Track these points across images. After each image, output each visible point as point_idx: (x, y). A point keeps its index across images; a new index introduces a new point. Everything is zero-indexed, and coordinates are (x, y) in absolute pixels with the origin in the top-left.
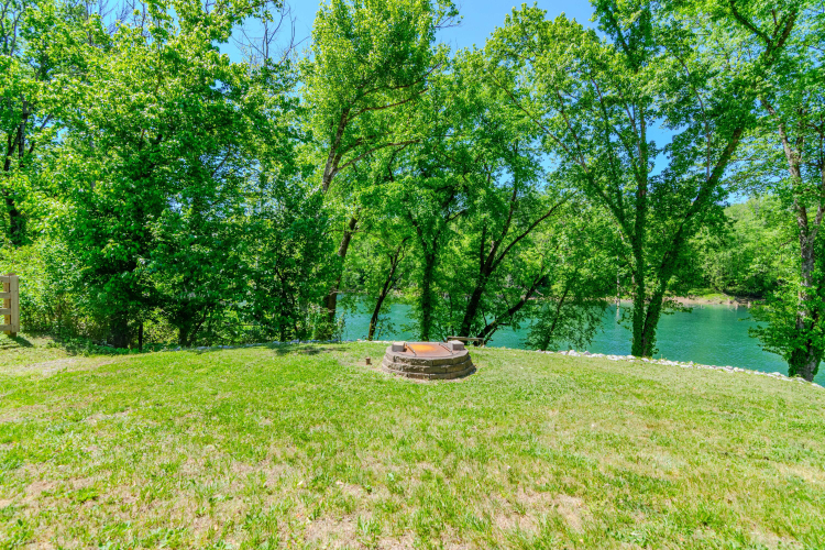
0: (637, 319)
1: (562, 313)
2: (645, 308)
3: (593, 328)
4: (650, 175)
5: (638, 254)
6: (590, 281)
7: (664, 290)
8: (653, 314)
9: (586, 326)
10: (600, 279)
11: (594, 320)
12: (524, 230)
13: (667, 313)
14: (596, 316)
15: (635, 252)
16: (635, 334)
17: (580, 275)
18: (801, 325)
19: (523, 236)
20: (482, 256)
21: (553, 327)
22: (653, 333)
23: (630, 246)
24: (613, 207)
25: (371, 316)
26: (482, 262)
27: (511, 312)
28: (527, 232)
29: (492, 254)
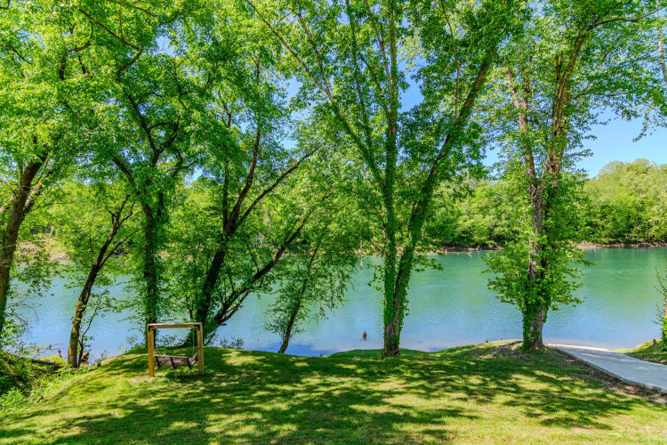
0: (388, 278)
1: (313, 272)
2: (396, 266)
3: (344, 285)
4: (400, 111)
5: (388, 203)
6: (339, 238)
7: (414, 245)
8: (404, 273)
9: (337, 284)
10: (350, 234)
11: (345, 277)
12: (271, 183)
13: (418, 270)
14: (346, 273)
15: (385, 201)
16: (388, 295)
17: (329, 231)
18: (533, 275)
19: (270, 190)
20: (225, 213)
21: (304, 288)
22: (404, 293)
23: (380, 194)
24: (361, 146)
25: (82, 289)
26: (225, 218)
27: (260, 274)
28: (274, 186)
29: (236, 208)
